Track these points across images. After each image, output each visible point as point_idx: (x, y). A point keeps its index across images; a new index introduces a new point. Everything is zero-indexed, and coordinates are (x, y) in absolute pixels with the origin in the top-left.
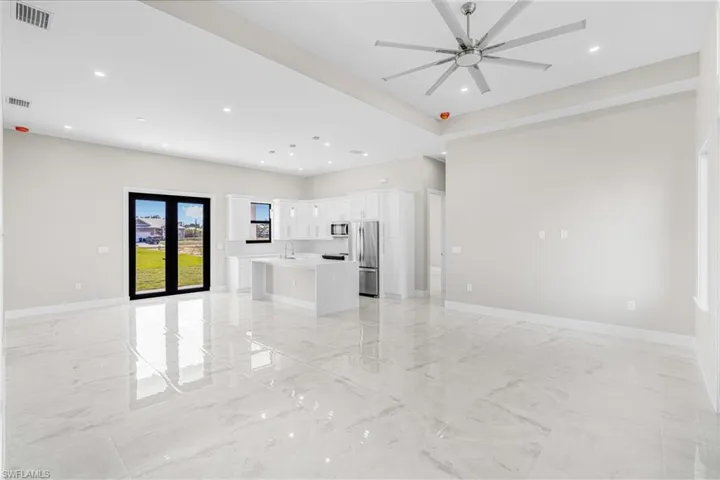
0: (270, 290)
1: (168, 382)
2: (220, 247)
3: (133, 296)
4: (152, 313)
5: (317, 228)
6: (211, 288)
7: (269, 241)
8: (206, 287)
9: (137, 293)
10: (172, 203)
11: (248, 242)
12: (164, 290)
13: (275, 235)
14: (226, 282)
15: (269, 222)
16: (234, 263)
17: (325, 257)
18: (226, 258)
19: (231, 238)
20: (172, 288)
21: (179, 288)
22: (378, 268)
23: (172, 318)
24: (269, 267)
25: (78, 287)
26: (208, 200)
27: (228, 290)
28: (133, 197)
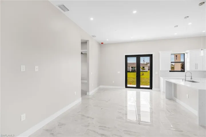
0: (176, 96)
1: (137, 118)
2: (157, 73)
3: (126, 88)
4: (132, 93)
6: (153, 88)
7: (184, 71)
8: (151, 88)
9: (128, 86)
10: (138, 57)
11: (170, 71)
12: (136, 86)
14: (159, 87)
15: (184, 62)
16: (162, 79)
18: (159, 78)
19: (161, 70)
20: (138, 87)
21: (141, 87)
23: (138, 96)
24: (175, 85)
25: (113, 82)
26: (152, 55)
27: (160, 91)
28: (127, 57)
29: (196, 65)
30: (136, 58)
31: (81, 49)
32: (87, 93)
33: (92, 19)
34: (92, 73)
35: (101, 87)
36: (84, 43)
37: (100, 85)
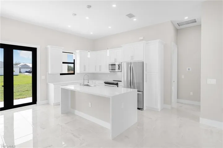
0: (74, 107)
2: (43, 77)
5: (100, 66)
6: (37, 102)
7: (74, 74)
11: (61, 74)
13: (77, 70)
14: (47, 98)
15: (74, 63)
16: (52, 86)
17: (106, 83)
18: (47, 84)
19: (50, 73)
21: (15, 104)
22: (143, 92)
24: (73, 92)
26: (35, 49)
27: (48, 104)
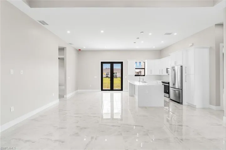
2: (126, 77)
3: (102, 90)
4: (106, 95)
5: (162, 70)
7: (144, 75)
8: (122, 90)
9: (103, 89)
10: (112, 64)
11: (135, 76)
12: (110, 89)
13: (146, 73)
15: (144, 69)
19: (128, 75)
20: (112, 89)
21: (114, 89)
22: (182, 90)
23: (112, 97)
25: (90, 86)
26: (122, 62)
28: (102, 63)
29: (151, 71)
30: (110, 64)
31: (59, 55)
32: (65, 96)
33: (69, 32)
34: (69, 77)
35: (79, 90)
36: (62, 50)
37: (77, 89)
